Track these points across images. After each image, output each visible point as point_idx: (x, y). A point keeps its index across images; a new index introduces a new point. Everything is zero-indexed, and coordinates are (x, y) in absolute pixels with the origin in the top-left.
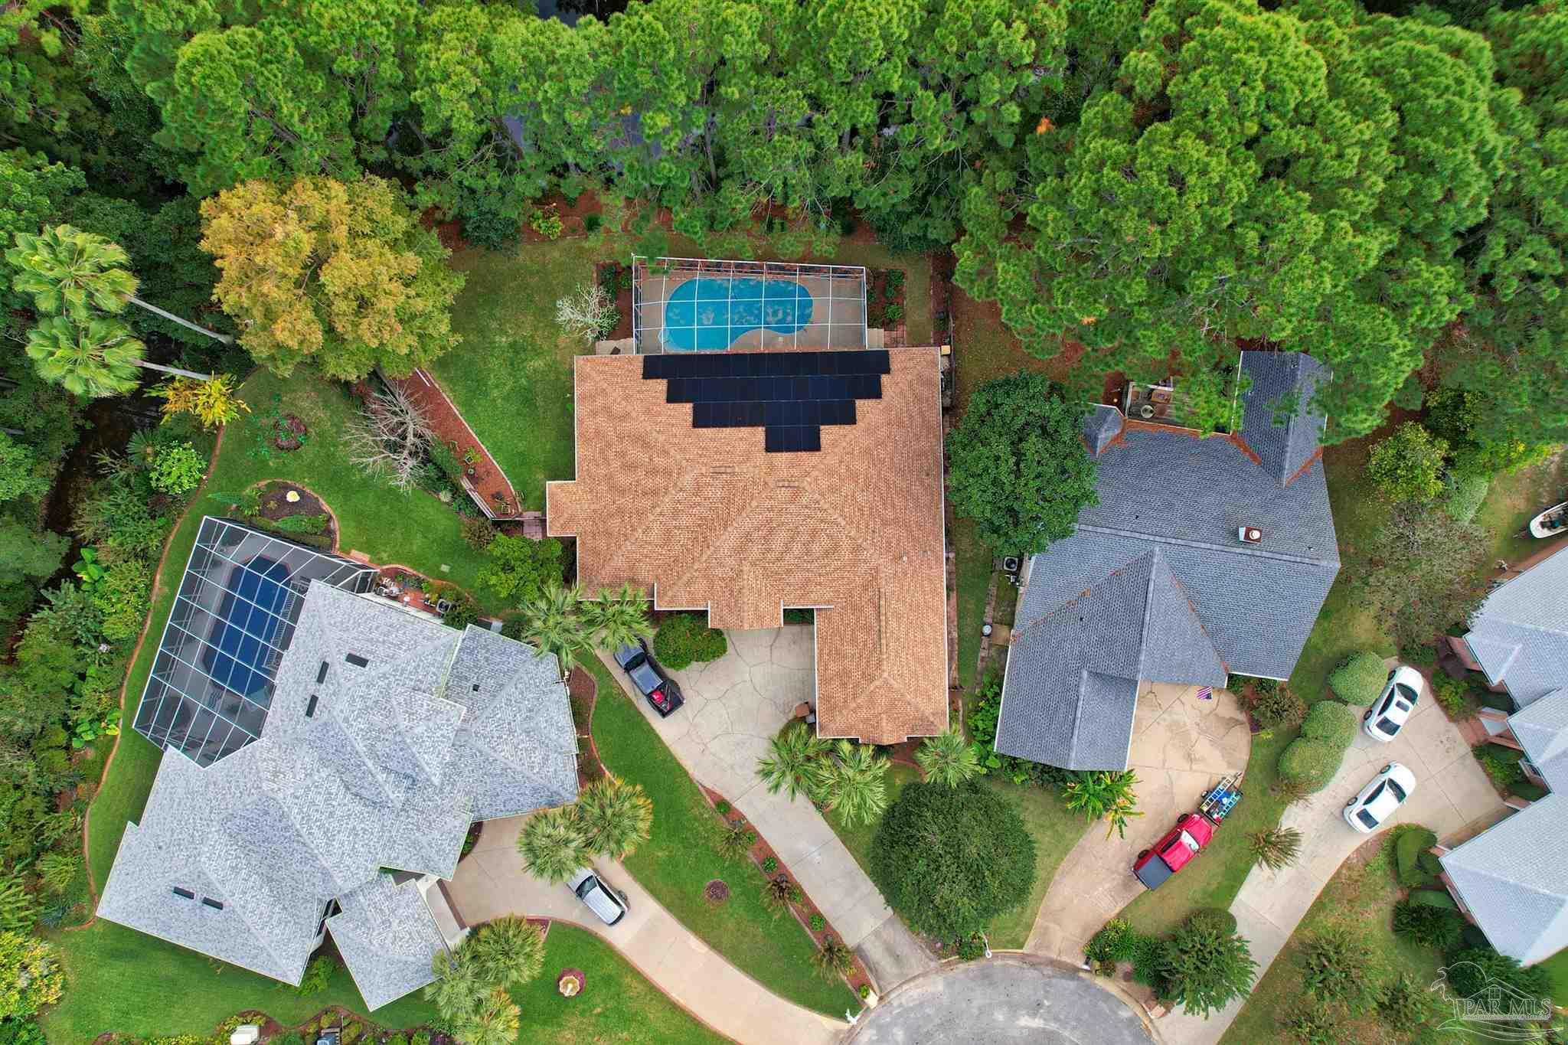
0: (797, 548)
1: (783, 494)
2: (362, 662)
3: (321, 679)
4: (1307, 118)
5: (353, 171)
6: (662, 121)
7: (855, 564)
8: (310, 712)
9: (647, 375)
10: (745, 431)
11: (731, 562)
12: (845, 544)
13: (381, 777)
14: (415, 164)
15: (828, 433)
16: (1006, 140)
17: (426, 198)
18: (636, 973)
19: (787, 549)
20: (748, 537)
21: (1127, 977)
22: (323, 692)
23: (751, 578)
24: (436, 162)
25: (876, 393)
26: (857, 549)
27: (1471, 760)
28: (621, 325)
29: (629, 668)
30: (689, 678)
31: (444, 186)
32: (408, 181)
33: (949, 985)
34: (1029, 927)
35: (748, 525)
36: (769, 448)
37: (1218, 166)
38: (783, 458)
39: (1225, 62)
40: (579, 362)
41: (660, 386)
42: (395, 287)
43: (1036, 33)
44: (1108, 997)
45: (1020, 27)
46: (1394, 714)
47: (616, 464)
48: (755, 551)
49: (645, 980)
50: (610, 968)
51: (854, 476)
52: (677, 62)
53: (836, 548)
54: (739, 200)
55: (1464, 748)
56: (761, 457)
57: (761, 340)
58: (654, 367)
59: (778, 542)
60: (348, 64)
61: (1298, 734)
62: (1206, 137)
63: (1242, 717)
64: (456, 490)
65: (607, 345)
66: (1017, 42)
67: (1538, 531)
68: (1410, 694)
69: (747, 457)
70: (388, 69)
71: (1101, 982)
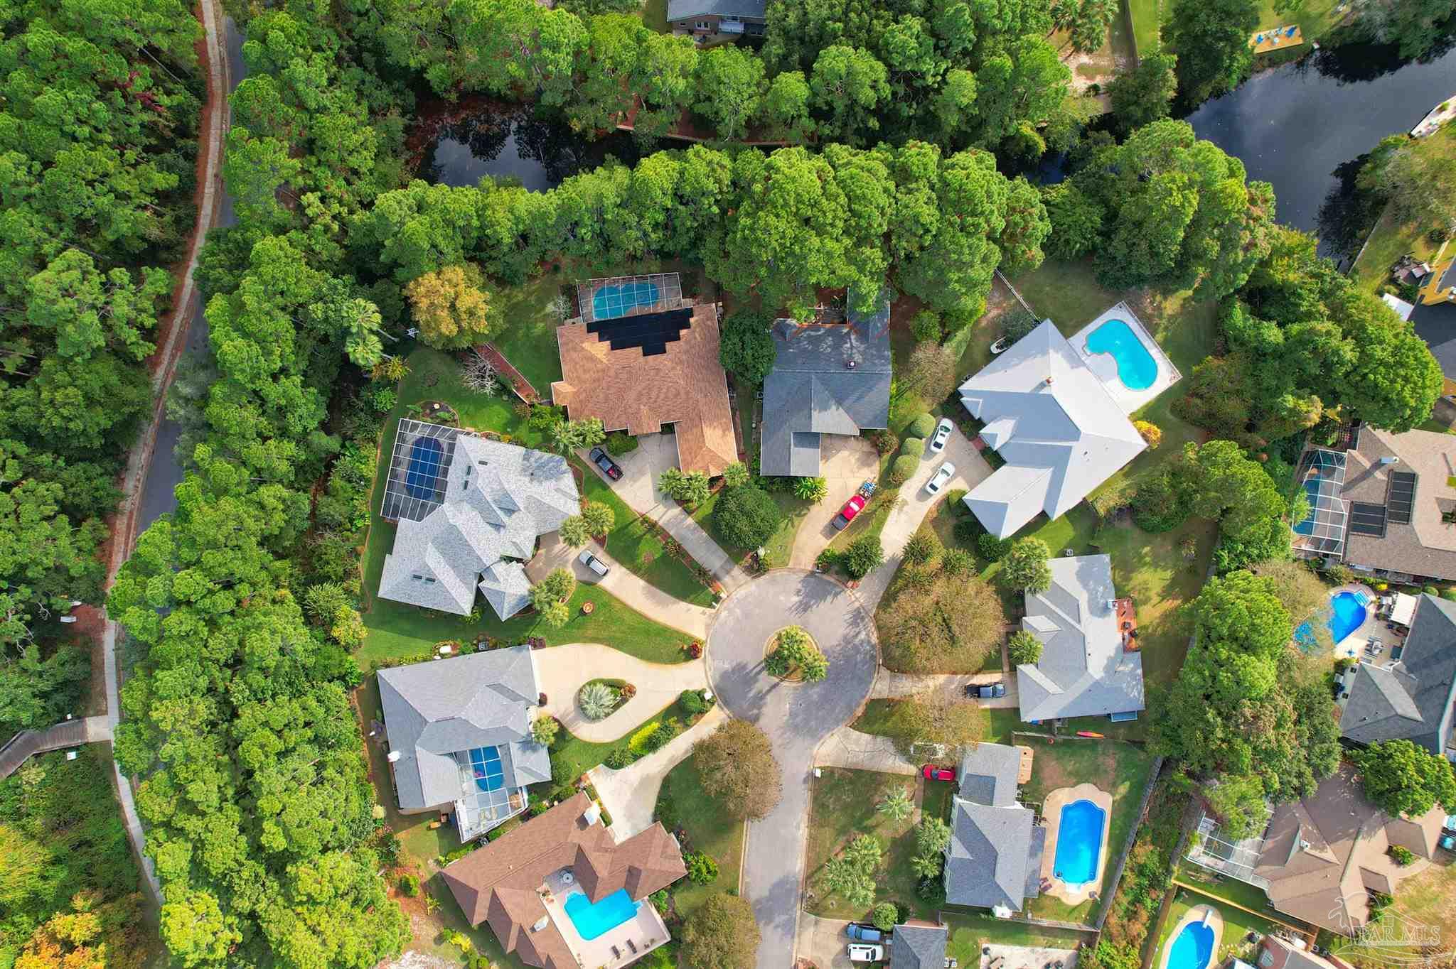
0: (662, 396)
1: (652, 372)
2: (485, 463)
3: (468, 473)
4: (814, 205)
5: (465, 263)
6: (583, 231)
7: (688, 399)
8: (465, 488)
9: (589, 331)
10: (633, 349)
11: (635, 406)
12: (682, 392)
13: (499, 512)
14: (483, 255)
15: (669, 345)
16: (717, 219)
17: (491, 269)
18: (618, 600)
19: (658, 397)
20: (640, 394)
21: (837, 573)
22: (470, 478)
23: (644, 410)
24: (494, 254)
25: (688, 326)
26: (687, 393)
27: (980, 457)
28: (575, 312)
29: (597, 462)
30: (624, 463)
31: (497, 262)
32: (481, 263)
33: (758, 586)
34: (789, 555)
35: (639, 388)
36: (645, 355)
37: (782, 225)
38: (650, 358)
39: (781, 188)
40: (559, 330)
41: (596, 335)
42: (484, 306)
43: (718, 181)
44: (830, 583)
45: (711, 180)
46: (940, 439)
47: (580, 371)
48: (644, 400)
49: (622, 603)
50: (605, 598)
51: (681, 362)
52: (587, 210)
53: (679, 394)
54: (617, 256)
55: (976, 452)
56: (642, 359)
57: (637, 310)
58: (591, 328)
59: (653, 395)
60: (461, 223)
61: (898, 453)
62: (777, 216)
63: (873, 450)
64: (510, 393)
65: (569, 321)
66: (712, 186)
67: (994, 350)
68: (947, 430)
69: (636, 359)
70: (475, 223)
71: (826, 577)
